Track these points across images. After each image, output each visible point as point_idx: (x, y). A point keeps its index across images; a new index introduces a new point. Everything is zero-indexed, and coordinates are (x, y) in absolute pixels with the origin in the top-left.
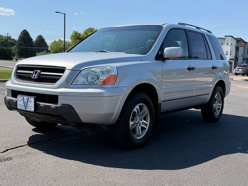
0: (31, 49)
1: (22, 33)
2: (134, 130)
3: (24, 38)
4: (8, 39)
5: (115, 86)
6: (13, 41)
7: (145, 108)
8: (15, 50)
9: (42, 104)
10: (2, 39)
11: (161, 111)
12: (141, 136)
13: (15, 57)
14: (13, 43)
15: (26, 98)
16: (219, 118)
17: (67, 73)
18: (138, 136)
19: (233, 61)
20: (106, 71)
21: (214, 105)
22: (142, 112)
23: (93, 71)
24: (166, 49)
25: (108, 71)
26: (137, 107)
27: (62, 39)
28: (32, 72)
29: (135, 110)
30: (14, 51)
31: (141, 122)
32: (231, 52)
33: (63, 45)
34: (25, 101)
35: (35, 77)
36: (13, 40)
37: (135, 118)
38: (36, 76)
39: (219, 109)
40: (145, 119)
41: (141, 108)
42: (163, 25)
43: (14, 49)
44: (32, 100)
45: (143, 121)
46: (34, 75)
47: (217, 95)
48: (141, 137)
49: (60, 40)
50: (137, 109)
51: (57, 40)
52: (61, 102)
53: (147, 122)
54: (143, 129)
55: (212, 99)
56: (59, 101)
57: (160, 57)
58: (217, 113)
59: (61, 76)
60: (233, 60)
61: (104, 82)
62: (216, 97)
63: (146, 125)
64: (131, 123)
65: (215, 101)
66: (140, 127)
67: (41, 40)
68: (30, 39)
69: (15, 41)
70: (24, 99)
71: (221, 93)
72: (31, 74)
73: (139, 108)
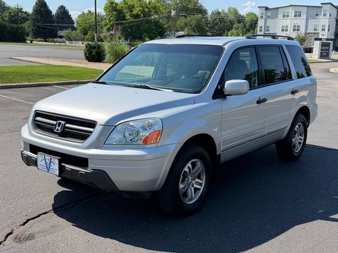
0: (51, 26)
1: (37, 4)
2: (185, 195)
3: (40, 10)
4: (18, 13)
5: (159, 145)
6: (25, 16)
7: (199, 164)
8: (29, 27)
9: (68, 167)
10: (10, 13)
11: (221, 162)
12: (194, 199)
13: (29, 38)
14: (26, 17)
15: (48, 157)
16: (300, 155)
17: (98, 129)
18: (190, 200)
19: (332, 42)
20: (148, 126)
21: (293, 140)
22: (196, 169)
23: (132, 126)
24: (228, 83)
25: (151, 126)
26: (189, 165)
27: (93, 10)
28: (55, 122)
29: (186, 169)
30: (27, 30)
31: (194, 182)
32: (329, 26)
33: (93, 19)
34: (47, 161)
35: (58, 130)
36: (26, 13)
37: (187, 179)
38: (59, 128)
39: (300, 143)
40: (199, 177)
41: (194, 165)
42: (225, 45)
43: (27, 26)
44: (56, 161)
45: (197, 180)
46: (57, 128)
47: (297, 126)
48: (194, 201)
49: (90, 12)
50: (189, 167)
51: (86, 11)
52: (92, 166)
53: (202, 180)
54: (196, 189)
55: (292, 132)
56: (89, 165)
57: (219, 94)
58: (298, 149)
59: (91, 132)
60: (331, 40)
61: (146, 141)
62: (296, 129)
63: (201, 184)
64: (181, 186)
65: (295, 134)
66: (193, 189)
67: (63, 12)
68: (49, 12)
69: (28, 15)
70: (45, 160)
71: (303, 123)
72: (53, 125)
73: (191, 166)
